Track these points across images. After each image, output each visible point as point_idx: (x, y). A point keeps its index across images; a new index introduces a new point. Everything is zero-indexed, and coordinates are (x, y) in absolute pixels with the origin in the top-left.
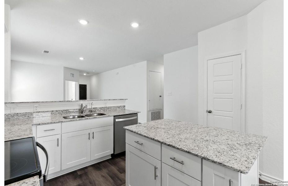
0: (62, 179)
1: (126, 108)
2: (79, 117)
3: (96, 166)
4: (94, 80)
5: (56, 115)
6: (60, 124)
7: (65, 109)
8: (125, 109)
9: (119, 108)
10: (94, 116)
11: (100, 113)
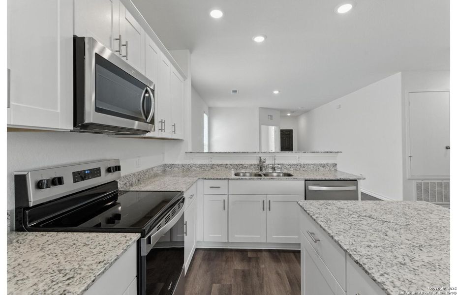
0: (228, 254)
1: (339, 168)
2: (256, 175)
3: (274, 253)
4: (303, 122)
5: (231, 169)
6: (226, 181)
7: (241, 163)
8: (336, 170)
9: (323, 167)
10: (273, 176)
11: (286, 172)
